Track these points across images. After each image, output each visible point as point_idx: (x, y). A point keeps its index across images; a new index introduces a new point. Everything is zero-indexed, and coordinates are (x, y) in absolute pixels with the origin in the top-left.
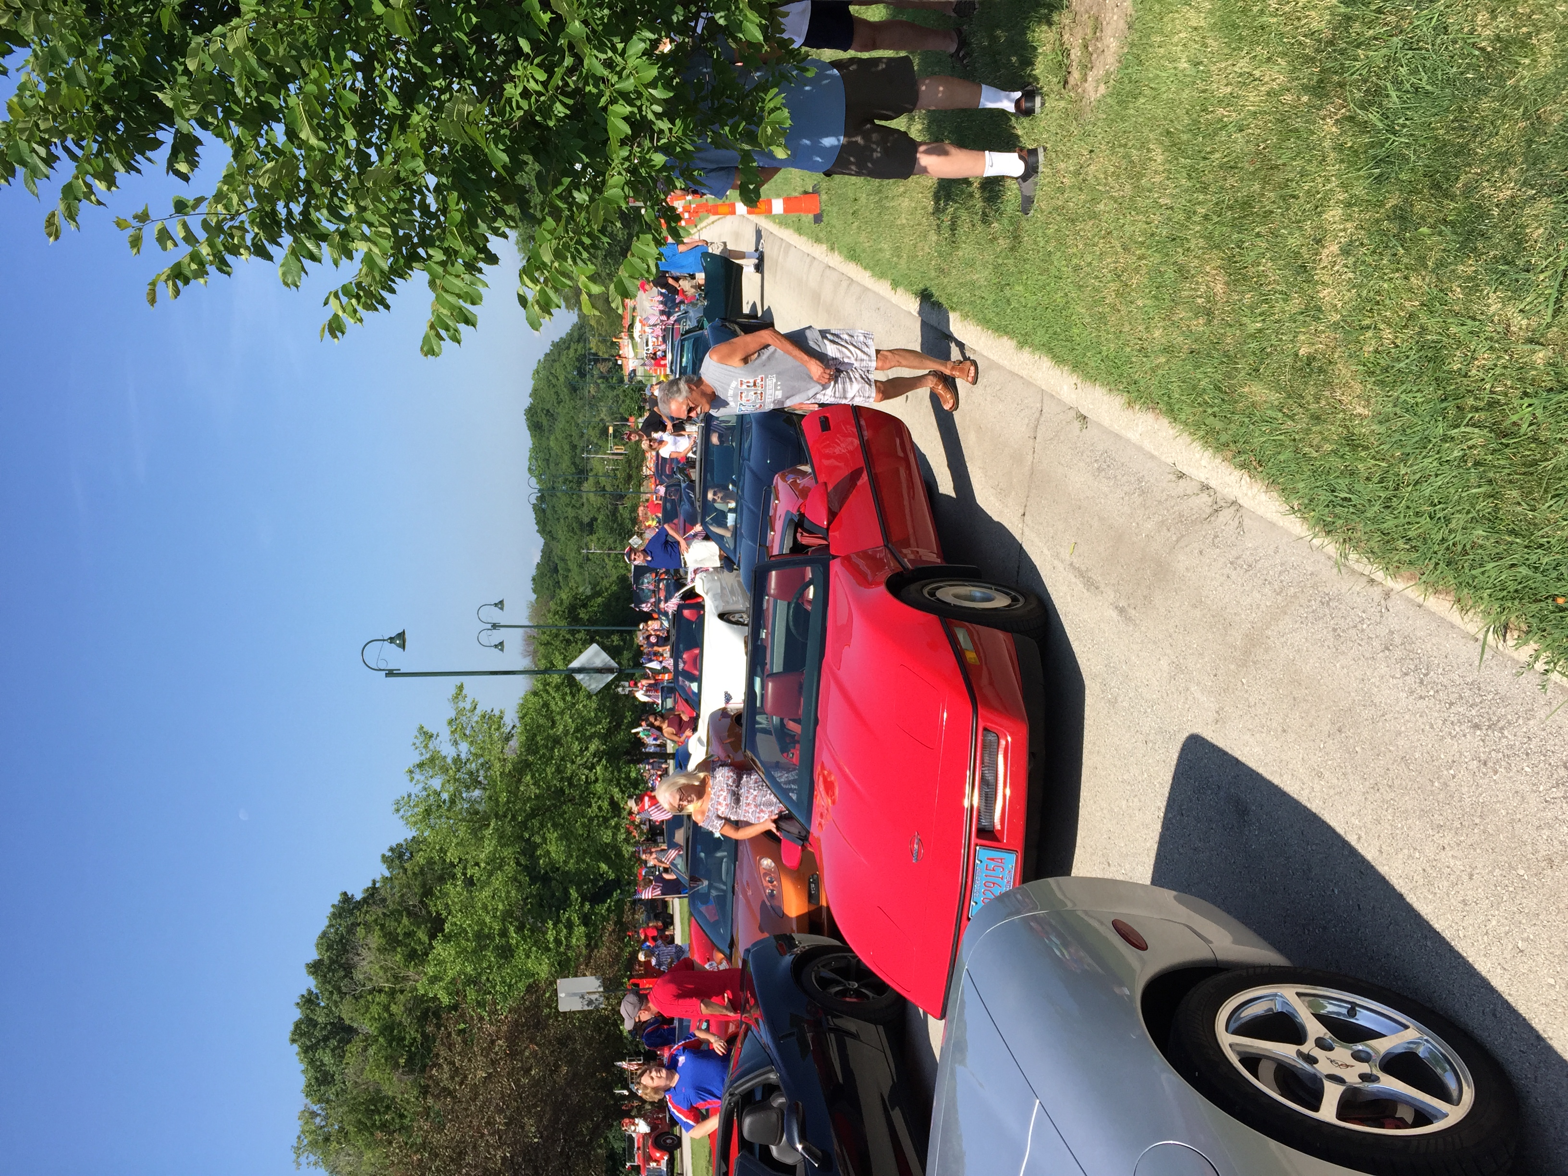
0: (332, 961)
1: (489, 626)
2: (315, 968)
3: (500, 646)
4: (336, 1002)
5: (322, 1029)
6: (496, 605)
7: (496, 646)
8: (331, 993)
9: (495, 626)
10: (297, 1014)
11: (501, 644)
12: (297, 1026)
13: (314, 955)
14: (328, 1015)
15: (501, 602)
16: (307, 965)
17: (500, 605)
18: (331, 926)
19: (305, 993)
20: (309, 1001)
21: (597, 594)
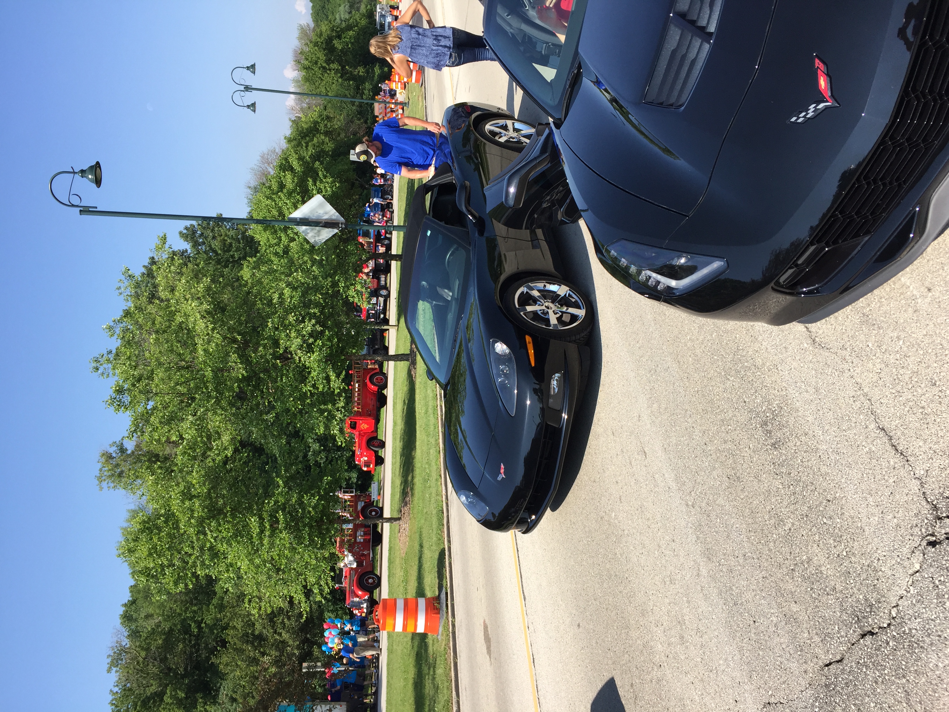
1: (242, 88)
3: (252, 106)
6: (248, 68)
7: (248, 107)
9: (248, 88)
11: (254, 105)
15: (253, 66)
17: (252, 68)
21: (349, 28)
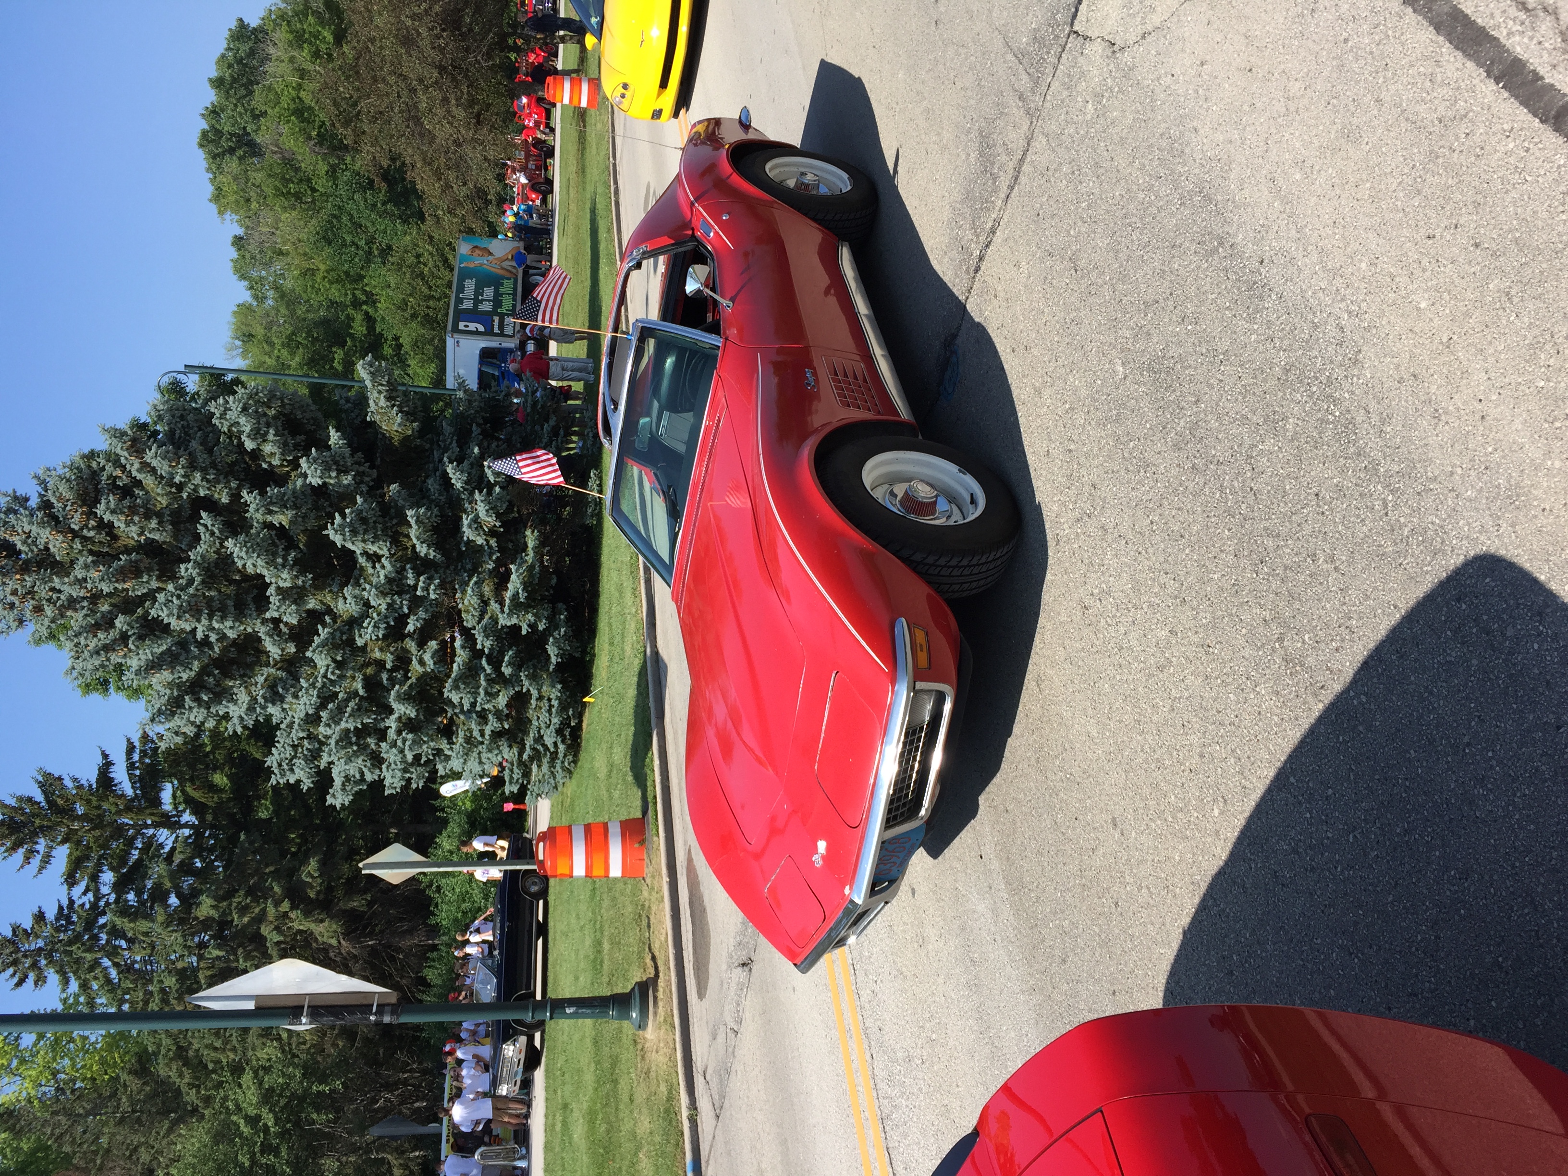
0: (234, 80)
2: (218, 83)
4: (240, 114)
5: (228, 140)
8: (236, 105)
10: (204, 125)
12: (204, 134)
13: (214, 74)
14: (233, 126)
16: (210, 80)
18: (229, 49)
19: (210, 107)
20: (214, 113)
